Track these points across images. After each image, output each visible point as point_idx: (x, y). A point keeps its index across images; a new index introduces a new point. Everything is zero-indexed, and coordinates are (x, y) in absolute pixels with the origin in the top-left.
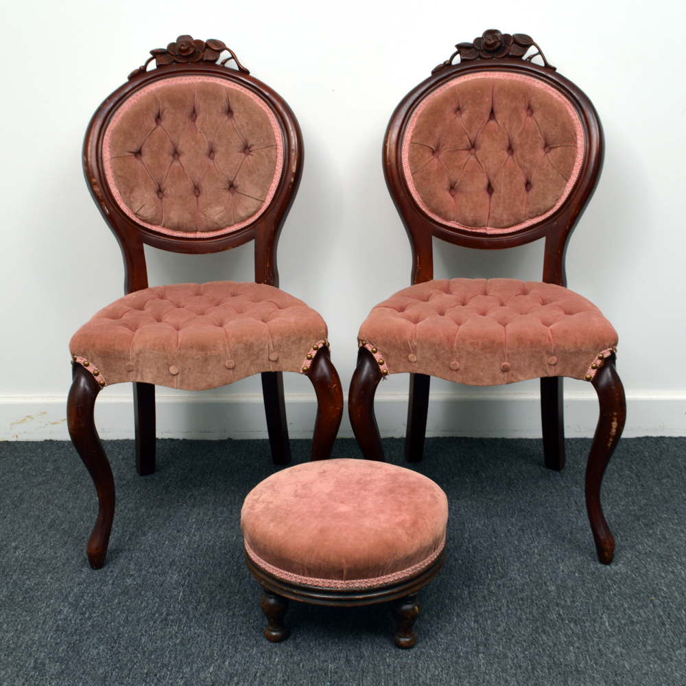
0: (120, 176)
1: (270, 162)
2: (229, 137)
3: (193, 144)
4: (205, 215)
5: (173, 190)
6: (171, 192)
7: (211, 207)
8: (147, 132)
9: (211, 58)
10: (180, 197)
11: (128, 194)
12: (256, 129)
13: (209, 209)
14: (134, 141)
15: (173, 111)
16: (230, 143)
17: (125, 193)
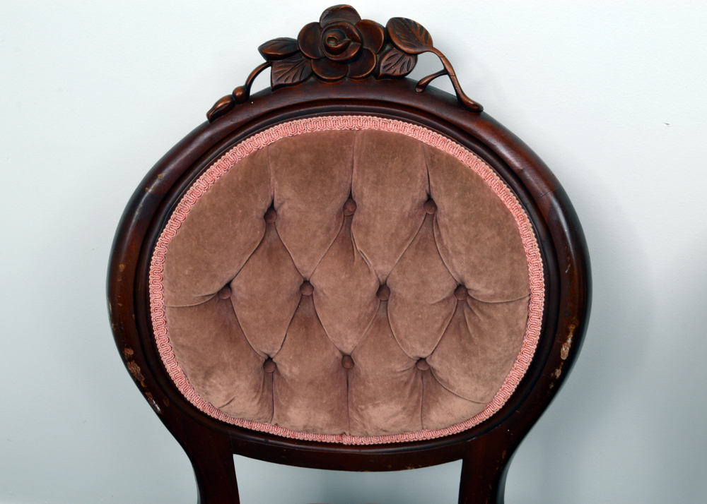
0: (183, 346)
1: (512, 333)
2: (424, 270)
3: (343, 277)
4: (361, 417)
5: (295, 370)
6: (290, 371)
7: (375, 405)
8: (244, 254)
9: (396, 71)
10: (311, 383)
11: (200, 380)
12: (487, 261)
13: (371, 407)
14: (215, 276)
15: (302, 206)
16: (425, 283)
17: (194, 376)
